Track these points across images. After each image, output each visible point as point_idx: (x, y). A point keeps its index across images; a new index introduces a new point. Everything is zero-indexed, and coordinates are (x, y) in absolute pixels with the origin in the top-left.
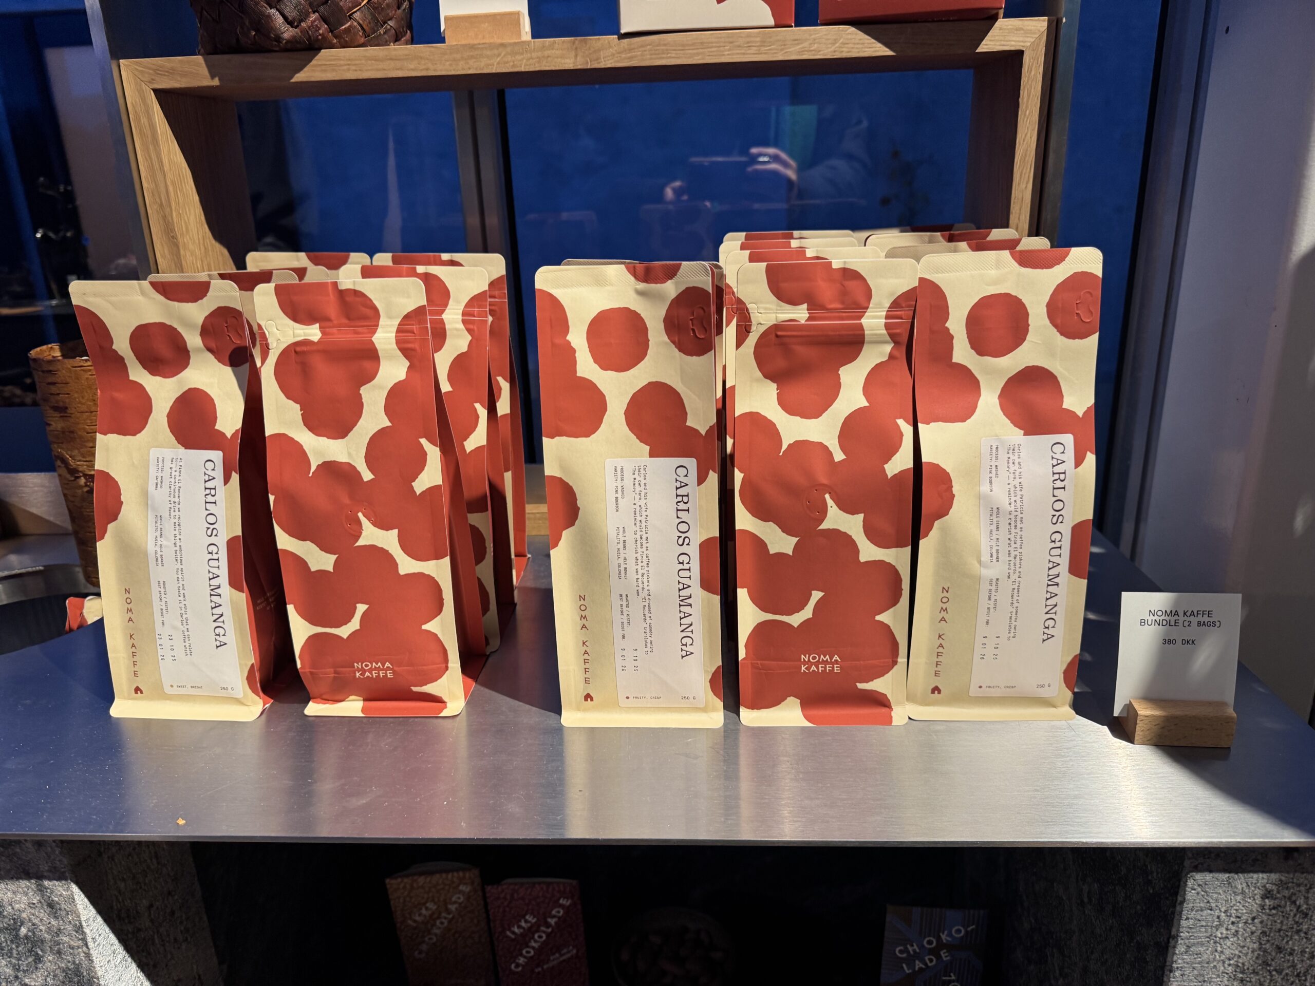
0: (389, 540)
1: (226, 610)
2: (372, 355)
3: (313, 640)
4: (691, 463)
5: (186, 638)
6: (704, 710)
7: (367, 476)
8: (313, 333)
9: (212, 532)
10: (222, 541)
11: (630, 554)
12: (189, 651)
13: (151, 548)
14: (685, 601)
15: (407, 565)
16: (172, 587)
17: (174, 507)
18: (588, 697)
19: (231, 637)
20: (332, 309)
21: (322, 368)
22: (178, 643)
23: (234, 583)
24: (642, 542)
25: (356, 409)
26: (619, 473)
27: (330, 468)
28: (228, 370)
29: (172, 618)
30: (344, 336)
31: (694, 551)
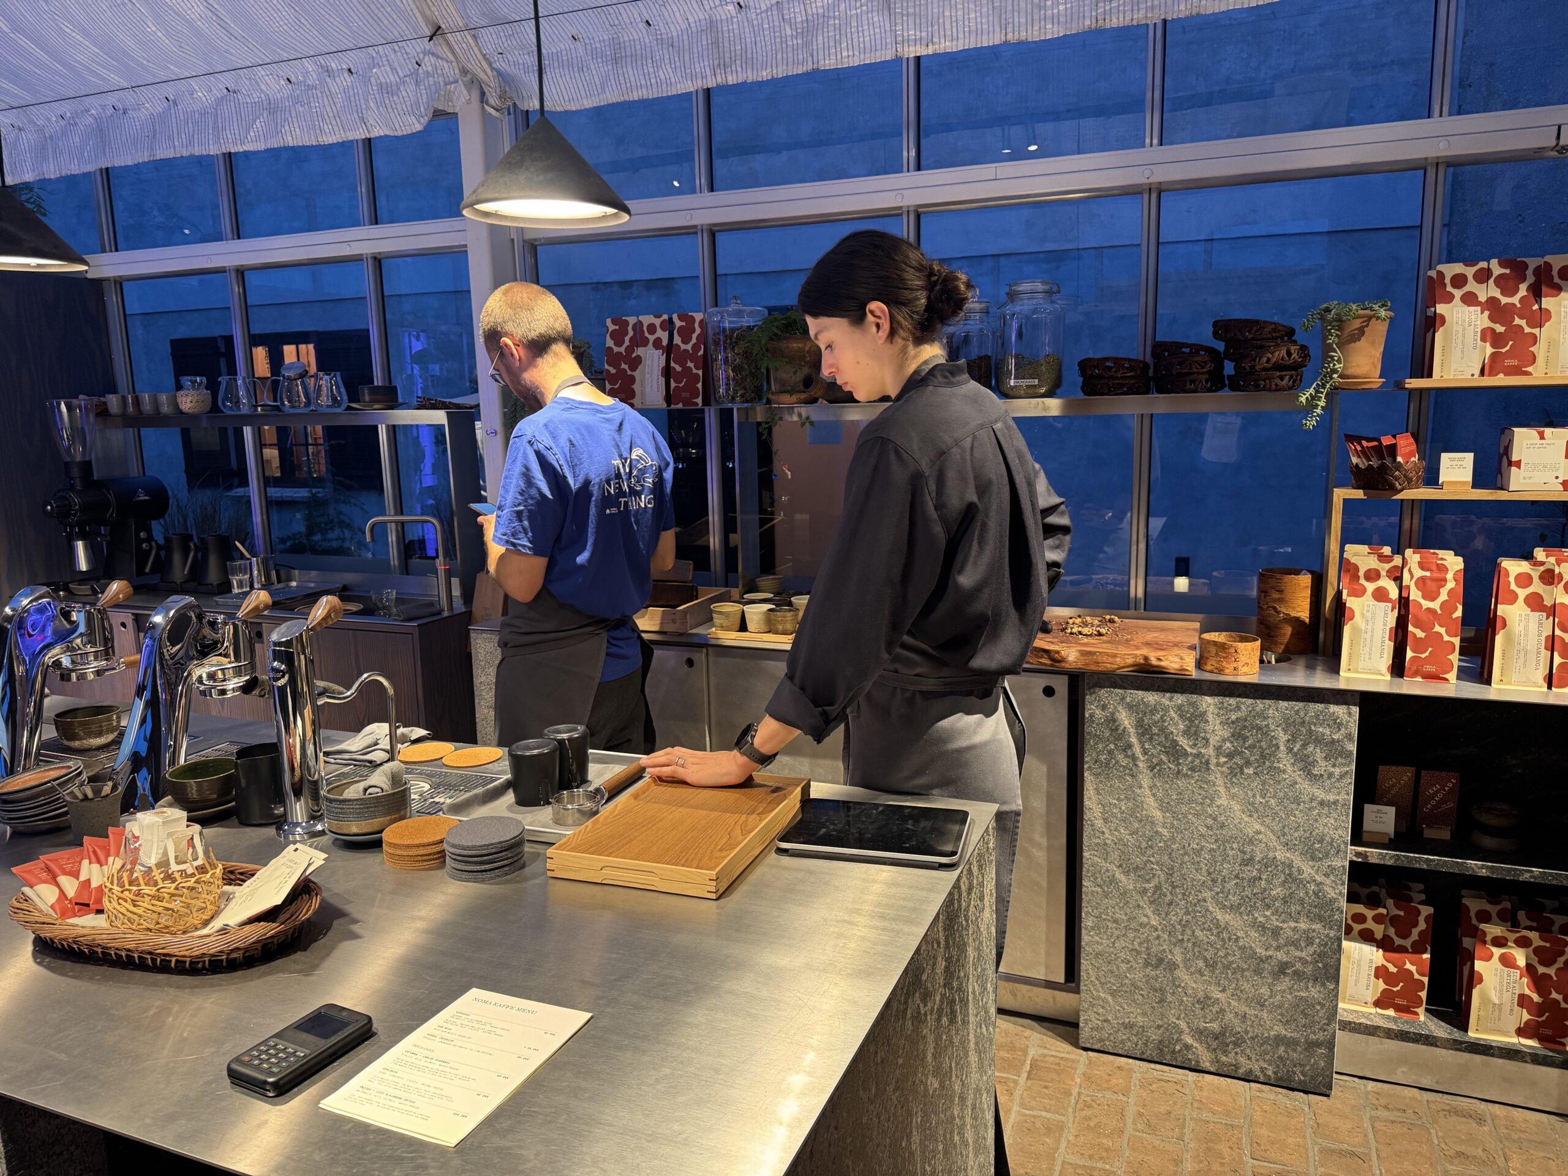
0: (1442, 631)
1: (1386, 648)
2: (1445, 580)
3: (1413, 658)
4: (1545, 614)
5: (1370, 654)
6: (1541, 687)
7: (1439, 612)
8: (1428, 574)
9: (1385, 625)
10: (1388, 628)
11: (1522, 638)
12: (1370, 659)
13: (1363, 628)
14: (1539, 653)
15: (1446, 638)
16: (1368, 640)
17: (1373, 617)
18: (1501, 680)
19: (1386, 655)
20: (1434, 568)
21: (1429, 582)
22: (1367, 656)
23: (1390, 640)
24: (1526, 635)
25: (1438, 594)
26: (1520, 615)
27: (1428, 609)
28: (1393, 582)
29: (1367, 649)
30: (1437, 575)
31: (1543, 639)
